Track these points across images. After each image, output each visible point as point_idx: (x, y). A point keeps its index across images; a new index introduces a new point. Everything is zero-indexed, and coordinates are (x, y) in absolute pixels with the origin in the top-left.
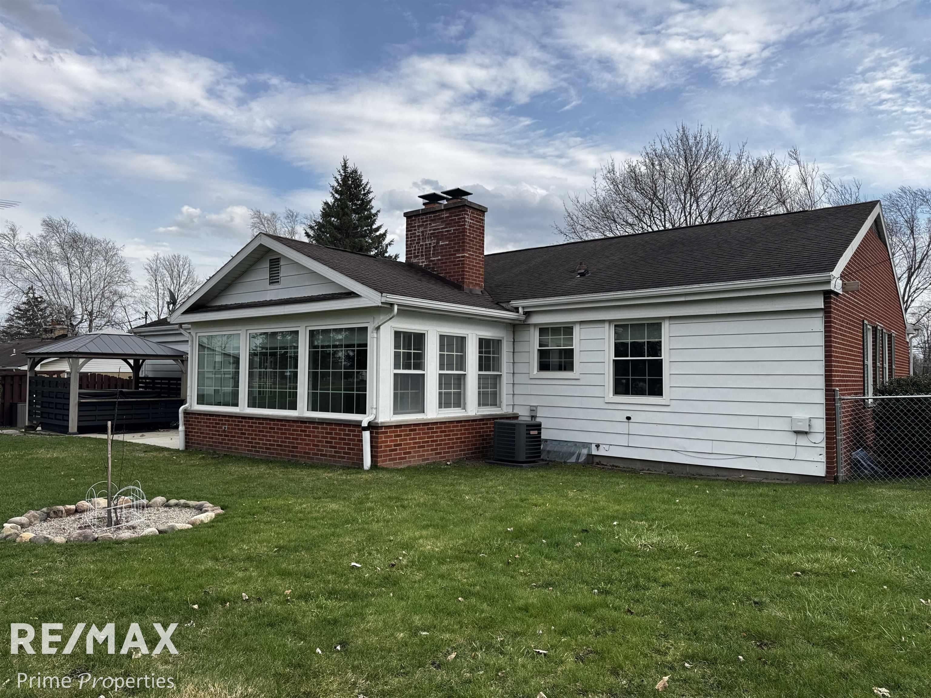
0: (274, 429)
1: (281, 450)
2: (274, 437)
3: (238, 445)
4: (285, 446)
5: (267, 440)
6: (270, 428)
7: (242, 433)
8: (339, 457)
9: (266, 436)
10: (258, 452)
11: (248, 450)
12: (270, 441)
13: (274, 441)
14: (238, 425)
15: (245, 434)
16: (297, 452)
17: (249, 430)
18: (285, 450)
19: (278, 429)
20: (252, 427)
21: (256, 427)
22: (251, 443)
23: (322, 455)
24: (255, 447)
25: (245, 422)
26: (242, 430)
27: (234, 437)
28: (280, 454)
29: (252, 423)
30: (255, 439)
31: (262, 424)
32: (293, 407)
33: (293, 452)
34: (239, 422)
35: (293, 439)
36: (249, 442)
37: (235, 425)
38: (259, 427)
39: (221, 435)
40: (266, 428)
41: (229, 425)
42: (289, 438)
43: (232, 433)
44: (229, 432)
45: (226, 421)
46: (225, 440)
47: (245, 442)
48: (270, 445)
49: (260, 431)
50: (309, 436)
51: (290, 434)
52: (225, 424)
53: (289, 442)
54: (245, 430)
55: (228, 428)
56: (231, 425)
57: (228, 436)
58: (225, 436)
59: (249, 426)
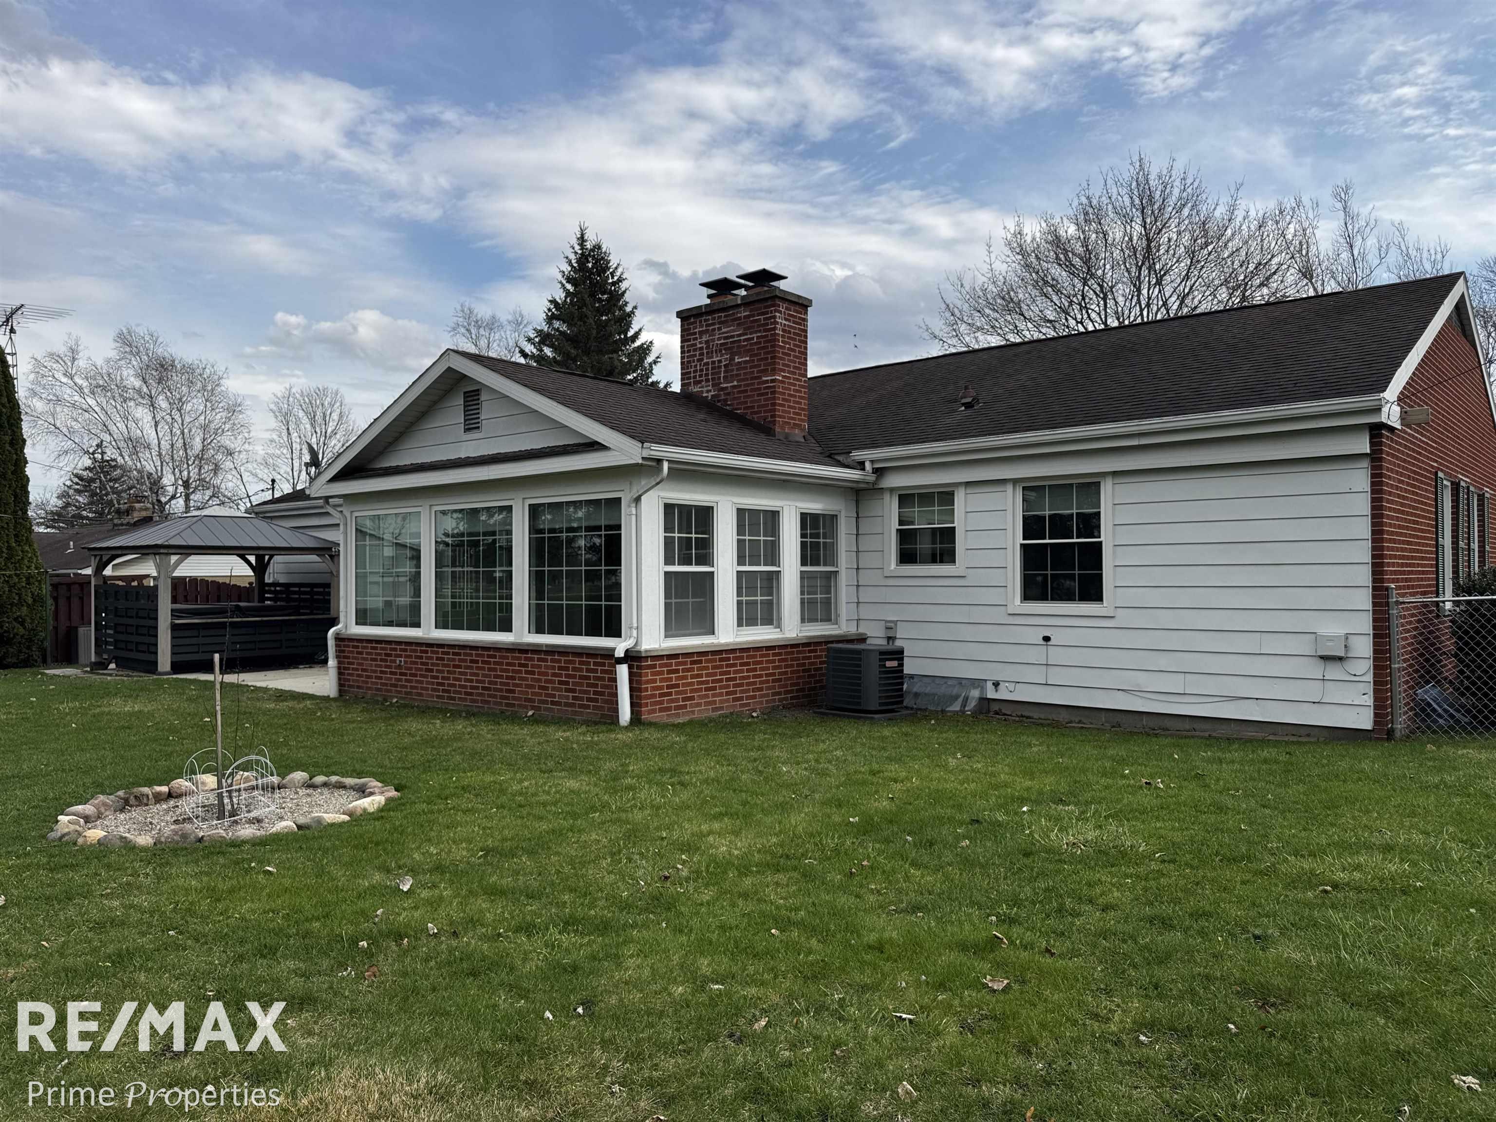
0: (477, 662)
1: (489, 696)
2: (477, 675)
3: (422, 688)
4: (496, 690)
5: (466, 680)
6: (472, 661)
7: (428, 670)
8: (581, 706)
9: (465, 674)
10: (453, 699)
11: (438, 697)
12: (471, 681)
13: (478, 681)
14: (421, 657)
15: (431, 671)
16: (514, 698)
17: (438, 665)
18: (495, 696)
19: (483, 662)
20: (442, 659)
21: (449, 659)
22: (442, 684)
23: (553, 703)
24: (448, 691)
25: (432, 652)
26: (427, 664)
27: (415, 675)
28: (488, 702)
29: (443, 653)
30: (449, 679)
31: (459, 654)
32: (507, 627)
33: (507, 698)
34: (422, 652)
35: (508, 678)
36: (438, 684)
37: (417, 657)
38: (454, 660)
39: (395, 673)
40: (465, 661)
41: (406, 656)
42: (501, 677)
43: (411, 669)
44: (407, 669)
45: (401, 650)
46: (400, 680)
47: (433, 683)
48: (472, 687)
49: (455, 666)
50: (533, 673)
51: (502, 670)
52: (401, 656)
53: (502, 684)
54: (432, 664)
55: (406, 662)
56: (411, 657)
57: (405, 674)
58: (401, 674)
59: (437, 659)
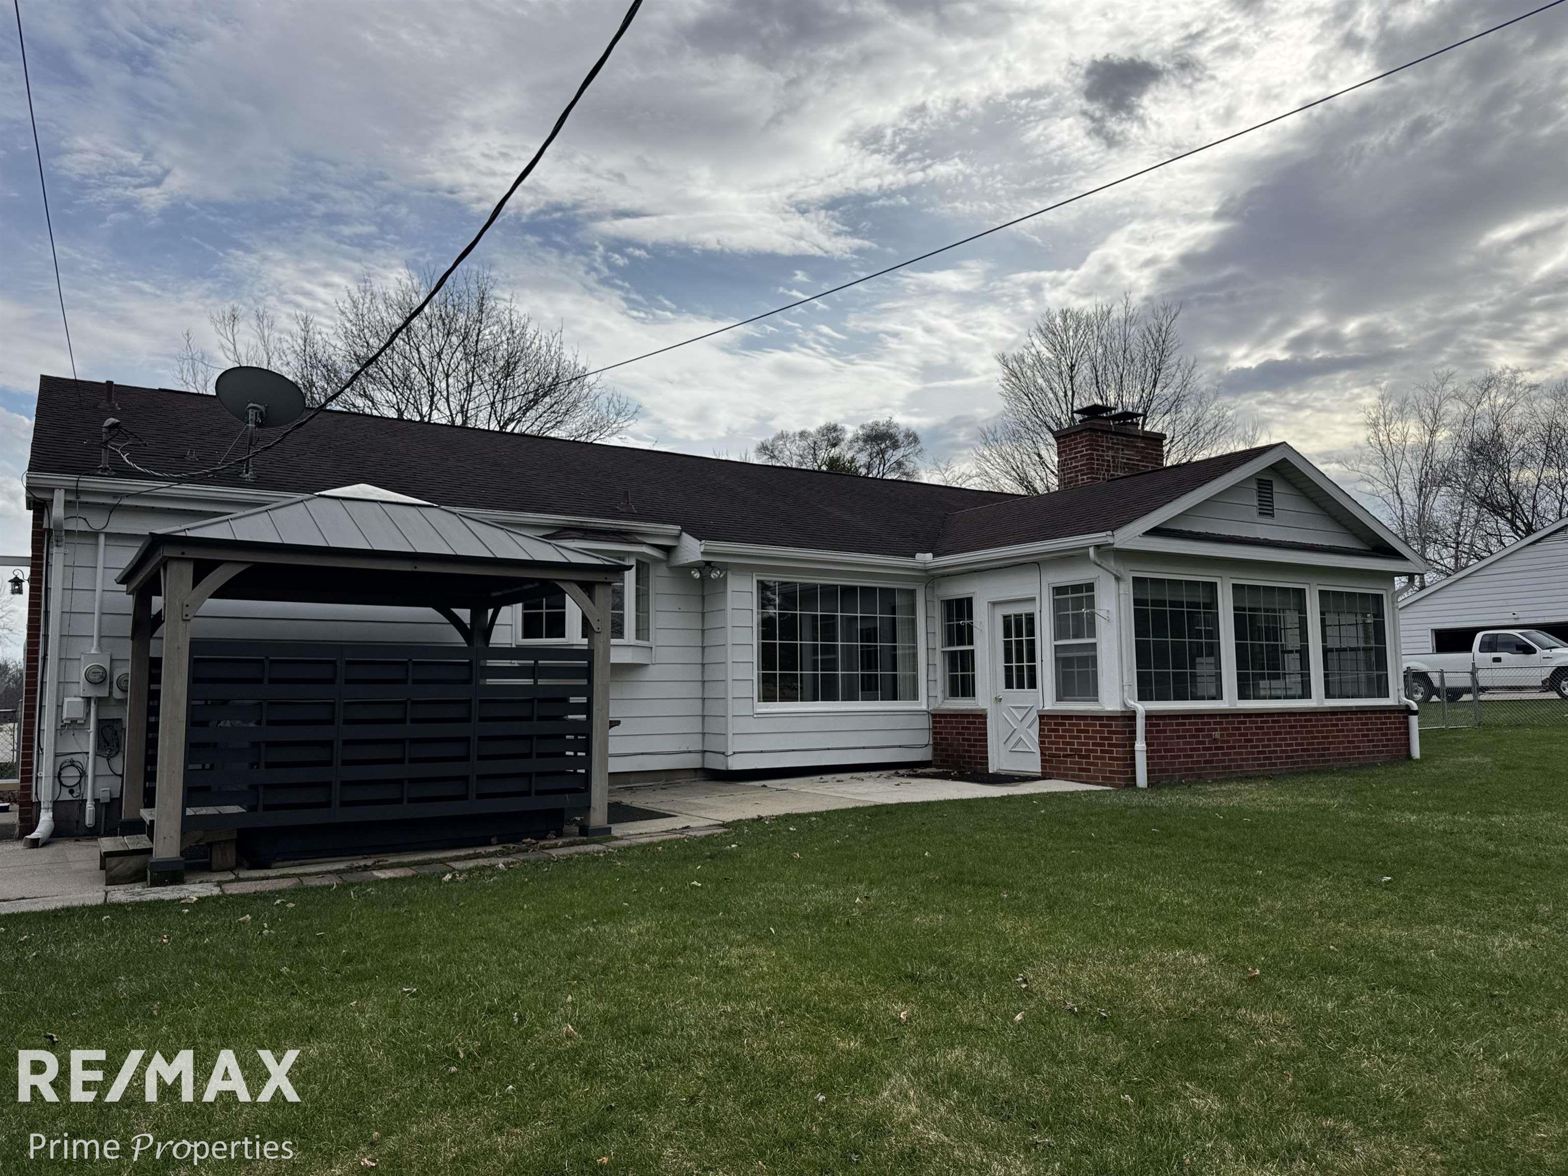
0: (1295, 727)
1: (1309, 756)
2: (1296, 739)
3: (1242, 760)
4: (1313, 750)
5: (1287, 745)
6: (1291, 727)
7: (1246, 741)
8: (1378, 752)
9: (1285, 739)
10: (1275, 764)
11: (1259, 765)
12: (1291, 745)
13: (1297, 745)
14: (1239, 729)
15: (1251, 741)
16: (1330, 755)
17: (1257, 734)
18: (1313, 756)
19: (1302, 726)
20: (1262, 728)
21: (1268, 728)
22: (1264, 752)
23: (1359, 753)
24: (1270, 758)
25: (1251, 722)
26: (1246, 735)
27: (1234, 747)
28: (1308, 762)
29: (1262, 722)
30: (1269, 746)
31: (1278, 722)
33: (1323, 755)
34: (1239, 723)
35: (1323, 737)
36: (1259, 753)
37: (1233, 729)
38: (1274, 727)
39: (1210, 749)
40: (1285, 727)
41: (1222, 729)
42: (1317, 738)
43: (1228, 742)
44: (1223, 742)
45: (1215, 723)
46: (1216, 755)
47: (1253, 753)
48: (1292, 751)
49: (1276, 733)
50: (1343, 731)
51: (1318, 732)
52: (1215, 730)
53: (1319, 744)
54: (1252, 734)
55: (1222, 735)
56: (1227, 729)
57: (1221, 748)
58: (1217, 748)
59: (1257, 728)
